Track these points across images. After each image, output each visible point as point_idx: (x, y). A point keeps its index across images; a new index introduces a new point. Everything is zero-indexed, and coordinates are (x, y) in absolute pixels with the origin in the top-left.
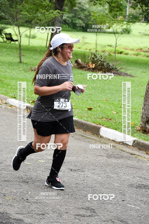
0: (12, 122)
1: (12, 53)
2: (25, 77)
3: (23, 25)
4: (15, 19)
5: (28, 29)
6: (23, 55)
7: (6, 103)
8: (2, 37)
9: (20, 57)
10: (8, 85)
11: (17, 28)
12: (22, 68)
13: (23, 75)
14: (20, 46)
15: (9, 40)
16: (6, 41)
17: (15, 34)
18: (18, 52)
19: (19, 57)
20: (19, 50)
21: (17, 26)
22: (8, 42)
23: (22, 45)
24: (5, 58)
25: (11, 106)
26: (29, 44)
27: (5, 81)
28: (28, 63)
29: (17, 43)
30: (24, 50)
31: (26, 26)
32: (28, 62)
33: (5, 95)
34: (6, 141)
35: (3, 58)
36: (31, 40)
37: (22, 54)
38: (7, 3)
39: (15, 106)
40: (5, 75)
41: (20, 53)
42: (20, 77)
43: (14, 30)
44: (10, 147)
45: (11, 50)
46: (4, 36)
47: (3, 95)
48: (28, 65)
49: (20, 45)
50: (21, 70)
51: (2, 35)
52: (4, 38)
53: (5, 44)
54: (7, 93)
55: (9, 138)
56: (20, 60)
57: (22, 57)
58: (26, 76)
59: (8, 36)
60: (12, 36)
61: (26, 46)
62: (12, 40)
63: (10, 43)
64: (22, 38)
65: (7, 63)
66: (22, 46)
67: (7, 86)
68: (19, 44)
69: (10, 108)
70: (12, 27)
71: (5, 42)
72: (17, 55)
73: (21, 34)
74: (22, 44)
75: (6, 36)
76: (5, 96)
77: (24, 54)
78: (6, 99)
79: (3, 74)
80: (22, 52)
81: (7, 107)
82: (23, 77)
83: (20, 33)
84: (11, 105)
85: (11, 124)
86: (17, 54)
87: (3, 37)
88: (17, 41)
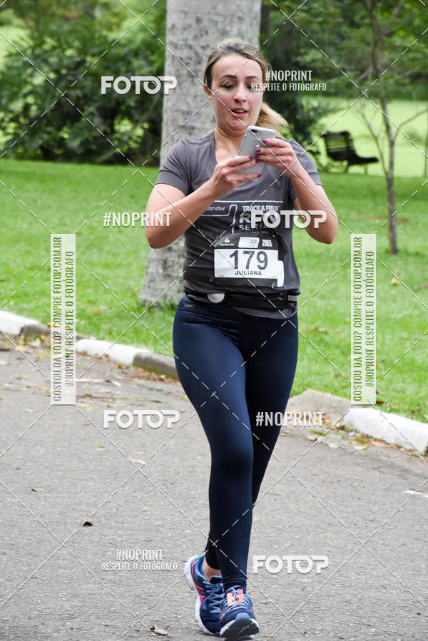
0: (375, 508)
1: (354, 215)
2: (417, 312)
3: (399, 94)
4: (370, 71)
5: (422, 106)
6: (405, 221)
7: (342, 428)
9: (392, 228)
10: (345, 350)
11: (379, 106)
12: (402, 276)
13: (407, 306)
14: (390, 181)
15: (342, 161)
16: (329, 164)
17: (368, 132)
18: (383, 208)
19: (386, 230)
20: (385, 200)
21: (378, 101)
22: (338, 167)
23: (399, 178)
25: (365, 439)
26: (425, 171)
27: (332, 334)
28: (427, 253)
29: (374, 169)
30: (404, 196)
31: (414, 96)
32: (427, 248)
33: (335, 392)
34: (355, 595)
37: (399, 215)
38: (332, 10)
39: (382, 441)
40: (330, 308)
41: (391, 213)
42: (393, 313)
43: (363, 116)
44: (374, 620)
45: (352, 201)
46: (320, 144)
47: (329, 395)
49: (392, 177)
50: (395, 285)
51: (311, 144)
52: (318, 153)
54: (344, 384)
55: (366, 583)
56: (393, 241)
57: (399, 229)
58: (420, 309)
59: (337, 145)
60: (352, 140)
61: (415, 179)
62: (351, 157)
63: (346, 170)
64: (397, 149)
65: (337, 258)
66: (396, 183)
67: (343, 353)
68: (386, 173)
69: (360, 448)
70: (356, 103)
71: (326, 170)
72: (377, 221)
73: (393, 130)
74: (399, 171)
75: (327, 146)
76: (340, 398)
77: (406, 215)
78: (341, 411)
79: (320, 303)
80: (399, 205)
81: (346, 443)
82: (406, 313)
83: (388, 127)
84: (363, 435)
85: (371, 518)
86: (376, 218)
87: (314, 149)
88: (373, 160)
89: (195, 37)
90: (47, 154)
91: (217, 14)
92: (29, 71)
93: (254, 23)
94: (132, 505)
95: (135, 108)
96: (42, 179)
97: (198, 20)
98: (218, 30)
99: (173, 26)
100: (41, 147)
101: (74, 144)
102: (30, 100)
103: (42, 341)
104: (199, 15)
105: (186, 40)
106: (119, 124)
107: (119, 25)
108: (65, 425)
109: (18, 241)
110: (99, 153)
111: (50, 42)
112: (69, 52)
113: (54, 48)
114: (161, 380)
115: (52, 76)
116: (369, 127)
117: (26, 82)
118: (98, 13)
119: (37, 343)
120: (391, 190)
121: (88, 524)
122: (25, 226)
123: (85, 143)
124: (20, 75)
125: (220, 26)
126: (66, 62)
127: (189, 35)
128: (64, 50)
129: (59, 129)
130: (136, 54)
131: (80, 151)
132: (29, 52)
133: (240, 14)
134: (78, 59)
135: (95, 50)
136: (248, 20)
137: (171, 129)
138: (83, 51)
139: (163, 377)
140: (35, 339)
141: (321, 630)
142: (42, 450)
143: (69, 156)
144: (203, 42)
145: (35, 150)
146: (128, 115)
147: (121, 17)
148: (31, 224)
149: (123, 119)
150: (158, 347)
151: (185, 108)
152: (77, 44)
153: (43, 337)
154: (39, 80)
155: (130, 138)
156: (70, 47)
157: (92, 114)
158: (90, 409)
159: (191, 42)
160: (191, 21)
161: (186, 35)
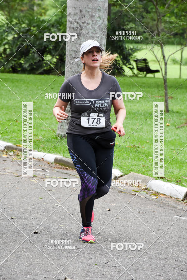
0: (162, 224)
1: (149, 96)
2: (178, 138)
3: (169, 42)
4: (156, 32)
5: (179, 47)
6: (172, 97)
7: (146, 189)
8: (130, 68)
9: (166, 101)
10: (147, 155)
11: (160, 48)
12: (171, 122)
13: (174, 135)
14: (165, 80)
15: (143, 72)
16: (138, 73)
17: (155, 59)
18: (162, 92)
19: (163, 102)
20: (163, 89)
21: (160, 45)
22: (142, 74)
23: (168, 79)
24: (138, 105)
25: (157, 194)
26: (180, 76)
27: (141, 148)
28: (182, 112)
29: (157, 75)
30: (171, 87)
31: (175, 43)
32: (182, 110)
33: (143, 173)
34: (154, 263)
35: (134, 106)
36: (182, 67)
37: (169, 95)
38: (139, 5)
39: (164, 194)
40: (140, 136)
41: (166, 94)
42: (167, 138)
43: (153, 52)
44: (163, 273)
45: (148, 89)
46: (134, 64)
47: (140, 175)
48: (182, 116)
49: (166, 78)
50: (168, 126)
51: (130, 64)
52: (133, 68)
53: (136, 79)
54: (147, 170)
55: (159, 257)
57: (169, 102)
58: (179, 136)
59: (141, 65)
60: (148, 62)
61: (176, 79)
62: (148, 70)
63: (146, 75)
64: (168, 66)
65: (142, 114)
66: (167, 81)
67: (146, 156)
68: (163, 77)
69: (154, 197)
70: (150, 47)
71: (136, 76)
72: (160, 98)
73: (166, 58)
75: (137, 65)
76: (145, 176)
77: (172, 95)
78: (145, 181)
79: (135, 134)
80: (169, 91)
81: (148, 195)
82: (173, 138)
83: (164, 57)
84: (156, 192)
85: (160, 228)
88: (157, 71)
89: (80, 18)
90: (14, 70)
91: (89, 8)
92: (6, 34)
93: (105, 12)
94: (55, 224)
95: (53, 49)
96: (12, 81)
97: (81, 11)
98: (90, 15)
99: (70, 13)
100: (12, 67)
101: (26, 66)
102: (7, 46)
103: (14, 152)
104: (81, 9)
105: (76, 20)
106: (46, 57)
107: (45, 13)
108: (25, 189)
109: (2, 109)
110: (37, 69)
111: (15, 21)
112: (23, 25)
113: (17, 24)
114: (67, 169)
115: (16, 36)
116: (156, 57)
117: (5, 39)
118: (35, 8)
119: (12, 153)
120: (165, 84)
121: (36, 233)
122: (5, 102)
123: (31, 65)
124: (2, 36)
125: (90, 13)
126: (22, 29)
127: (77, 18)
128: (21, 25)
129: (20, 59)
130: (53, 26)
131: (28, 69)
132: (6, 25)
133: (99, 8)
134: (27, 28)
135: (35, 24)
136: (102, 10)
137: (69, 59)
138: (29, 25)
139: (67, 167)
140: (11, 152)
141: (139, 278)
142: (15, 200)
143: (24, 71)
144: (83, 20)
145: (9, 68)
146: (50, 53)
147: (46, 10)
148: (8, 101)
149: (47, 55)
150: (65, 154)
151: (75, 49)
152: (27, 22)
153: (14, 151)
154: (10, 38)
155: (51, 63)
156: (24, 23)
157: (34, 52)
158: (36, 182)
159: (77, 20)
160: (78, 11)
161: (76, 17)
